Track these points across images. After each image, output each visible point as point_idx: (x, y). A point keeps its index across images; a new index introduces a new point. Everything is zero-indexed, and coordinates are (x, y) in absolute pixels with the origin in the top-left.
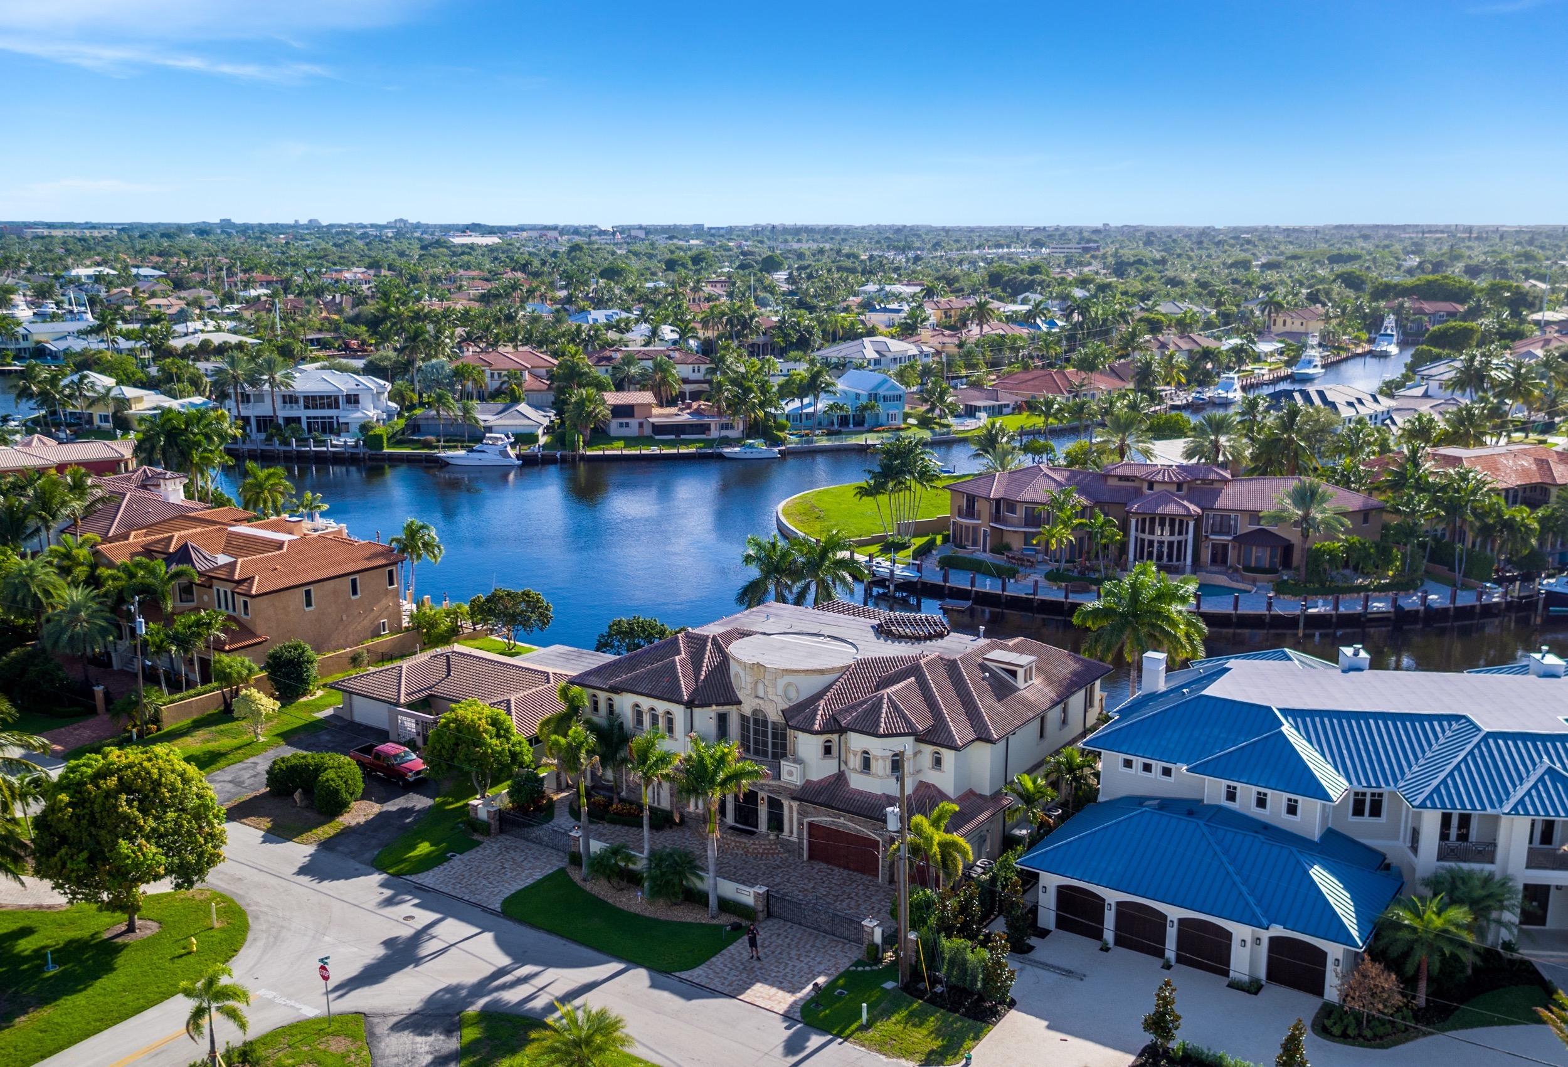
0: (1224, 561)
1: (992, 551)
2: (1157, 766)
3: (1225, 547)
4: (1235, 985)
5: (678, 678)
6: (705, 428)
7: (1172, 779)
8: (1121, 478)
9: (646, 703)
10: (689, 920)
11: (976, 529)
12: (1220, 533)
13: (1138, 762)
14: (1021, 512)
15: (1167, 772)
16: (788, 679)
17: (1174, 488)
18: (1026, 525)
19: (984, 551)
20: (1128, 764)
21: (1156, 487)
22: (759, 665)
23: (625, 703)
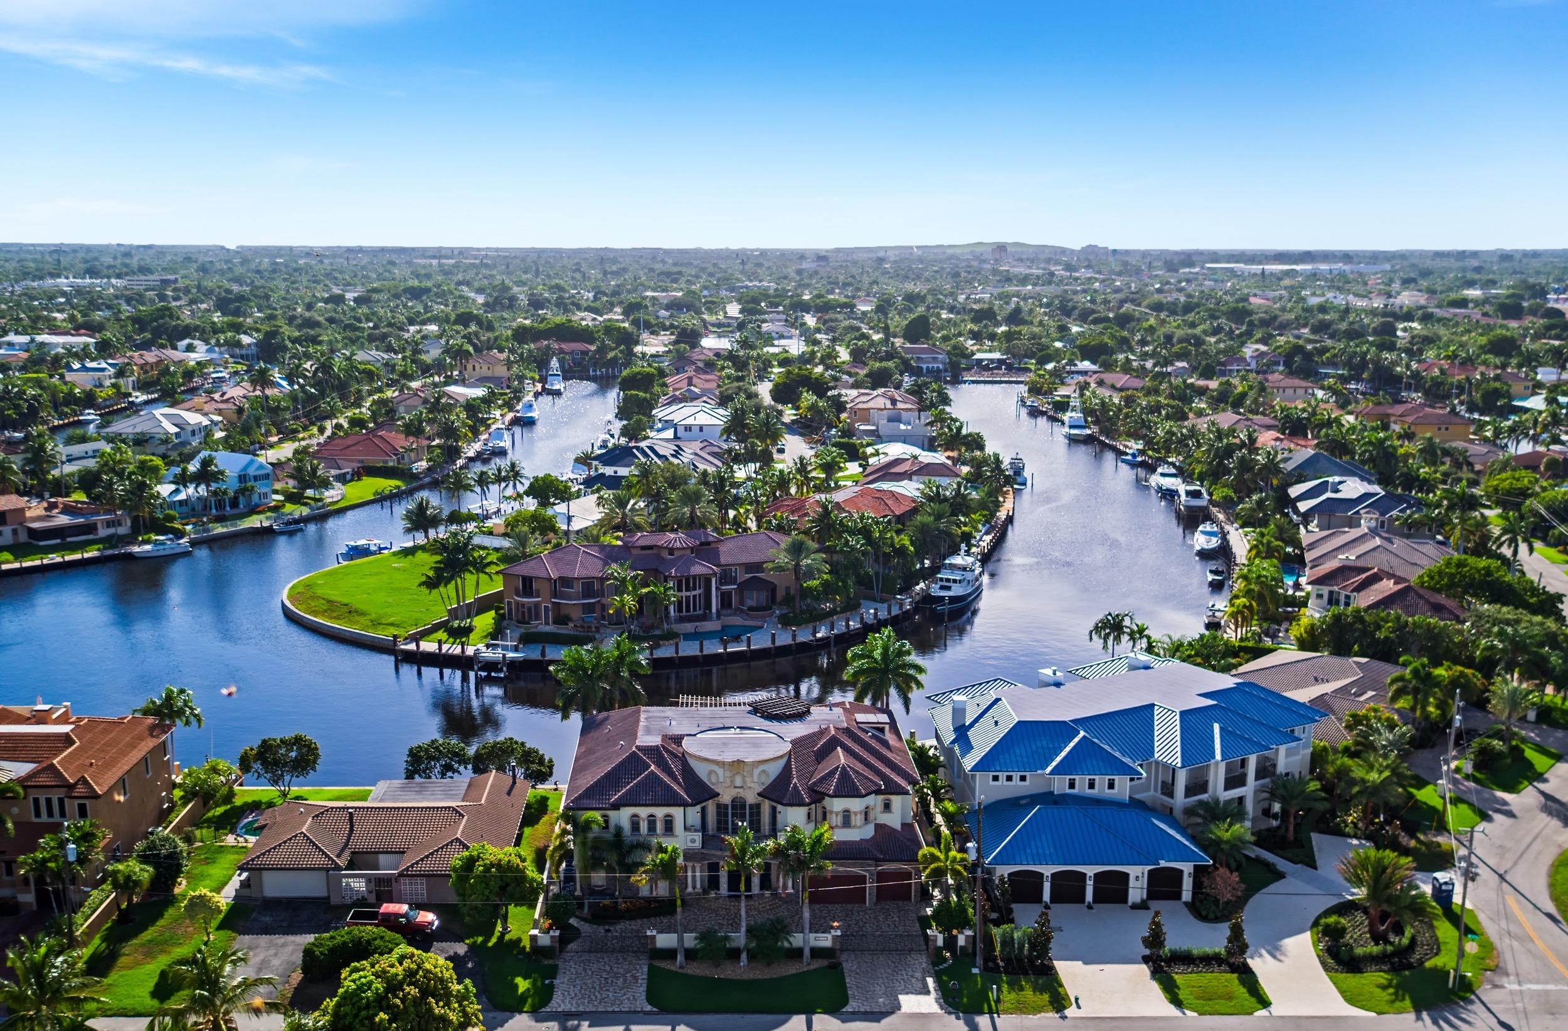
0: (730, 605)
1: (555, 623)
2: (1016, 776)
3: (729, 593)
4: (1135, 907)
5: (669, 786)
6: (91, 528)
7: (1027, 783)
8: (644, 548)
9: (643, 812)
10: (794, 972)
11: (537, 605)
12: (726, 584)
13: (1002, 776)
14: (578, 587)
15: (1023, 778)
16: (762, 767)
17: (689, 552)
18: (584, 597)
19: (547, 623)
20: (996, 778)
21: (677, 554)
22: (739, 761)
23: (623, 817)
